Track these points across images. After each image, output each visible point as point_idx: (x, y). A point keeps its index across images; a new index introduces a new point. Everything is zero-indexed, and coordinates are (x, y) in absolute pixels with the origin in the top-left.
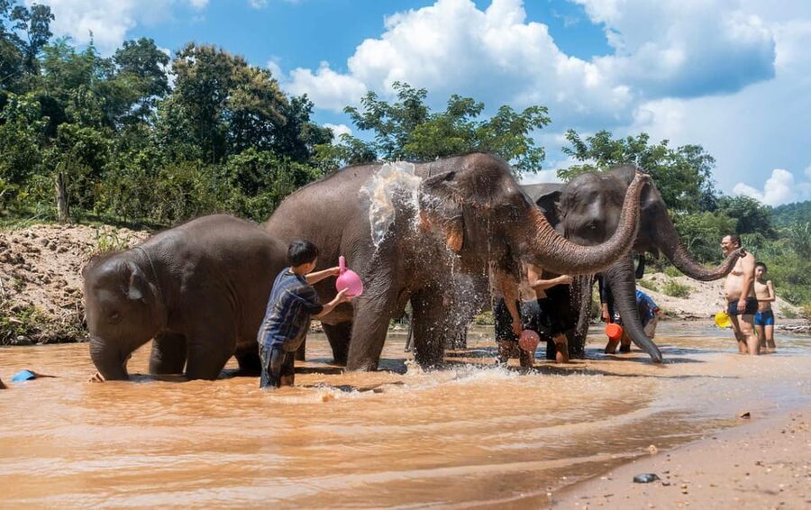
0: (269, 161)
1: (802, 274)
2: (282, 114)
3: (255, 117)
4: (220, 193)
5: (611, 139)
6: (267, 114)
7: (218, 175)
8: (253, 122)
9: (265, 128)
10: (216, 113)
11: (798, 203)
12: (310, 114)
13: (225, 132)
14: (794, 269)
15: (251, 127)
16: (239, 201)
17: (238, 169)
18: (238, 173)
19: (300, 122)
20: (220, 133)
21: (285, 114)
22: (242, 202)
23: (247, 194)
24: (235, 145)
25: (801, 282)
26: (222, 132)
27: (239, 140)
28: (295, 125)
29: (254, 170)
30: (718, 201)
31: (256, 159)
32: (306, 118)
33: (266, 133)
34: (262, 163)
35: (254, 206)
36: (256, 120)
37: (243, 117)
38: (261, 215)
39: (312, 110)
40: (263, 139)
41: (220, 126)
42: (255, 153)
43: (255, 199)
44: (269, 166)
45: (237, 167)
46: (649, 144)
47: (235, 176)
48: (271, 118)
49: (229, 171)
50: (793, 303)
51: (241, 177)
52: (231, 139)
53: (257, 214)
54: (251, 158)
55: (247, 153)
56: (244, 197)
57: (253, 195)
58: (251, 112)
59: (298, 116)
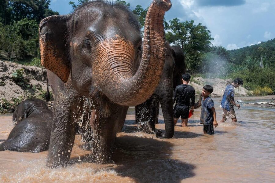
0: (34, 25)
1: (251, 78)
2: (36, 4)
3: (24, 5)
4: (11, 38)
5: (179, 22)
6: (30, 4)
7: (10, 30)
8: (23, 7)
9: (29, 10)
10: (6, 2)
11: (235, 50)
12: (49, 5)
13: (10, 11)
14: (248, 76)
15: (22, 9)
16: (20, 42)
17: (20, 27)
18: (19, 29)
19: (44, 8)
20: (8, 11)
21: (37, 5)
22: (22, 43)
23: (24, 39)
24: (15, 17)
25: (250, 81)
26: (9, 11)
27: (17, 15)
28: (42, 10)
29: (27, 28)
30: (211, 48)
31: (28, 24)
32: (47, 7)
33: (29, 12)
34: (31, 25)
35: (28, 44)
36: (24, 7)
37: (19, 5)
38: (31, 49)
39: (50, 3)
40: (28, 15)
41: (8, 8)
42: (27, 20)
43: (28, 42)
44: (34, 27)
45: (19, 26)
46: (194, 24)
47: (18, 31)
48: (31, 6)
49: (15, 28)
50: (248, 89)
51: (21, 31)
52: (13, 14)
53: (29, 48)
54: (26, 23)
55: (23, 21)
56: (23, 40)
57: (27, 40)
58: (22, 3)
59: (43, 6)
